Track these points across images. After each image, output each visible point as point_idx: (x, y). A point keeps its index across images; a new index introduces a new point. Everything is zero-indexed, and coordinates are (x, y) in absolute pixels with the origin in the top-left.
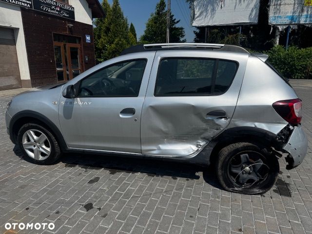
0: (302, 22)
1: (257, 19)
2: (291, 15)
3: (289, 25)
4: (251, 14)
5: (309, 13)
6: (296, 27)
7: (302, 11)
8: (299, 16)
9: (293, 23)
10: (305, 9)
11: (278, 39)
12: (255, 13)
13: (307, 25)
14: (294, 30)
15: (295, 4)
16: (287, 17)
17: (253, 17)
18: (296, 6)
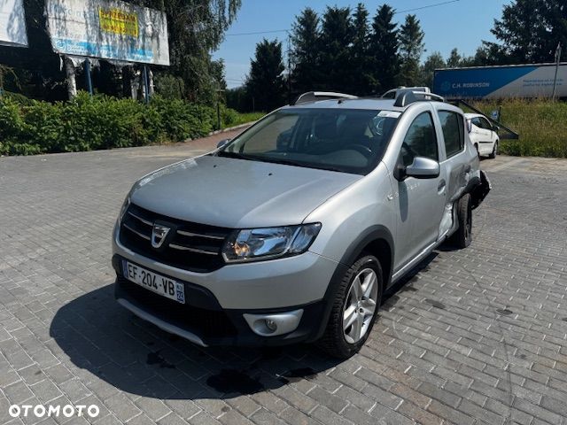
0: (104, 56)
1: (25, 37)
2: (86, 41)
3: (87, 57)
4: (10, 26)
5: (110, 43)
6: (97, 63)
7: (101, 38)
8: (99, 46)
9: (92, 55)
10: (104, 35)
11: (74, 81)
12: (18, 25)
13: (111, 62)
14: (96, 68)
15: (87, 24)
16: (81, 44)
17: (15, 32)
18: (90, 29)
